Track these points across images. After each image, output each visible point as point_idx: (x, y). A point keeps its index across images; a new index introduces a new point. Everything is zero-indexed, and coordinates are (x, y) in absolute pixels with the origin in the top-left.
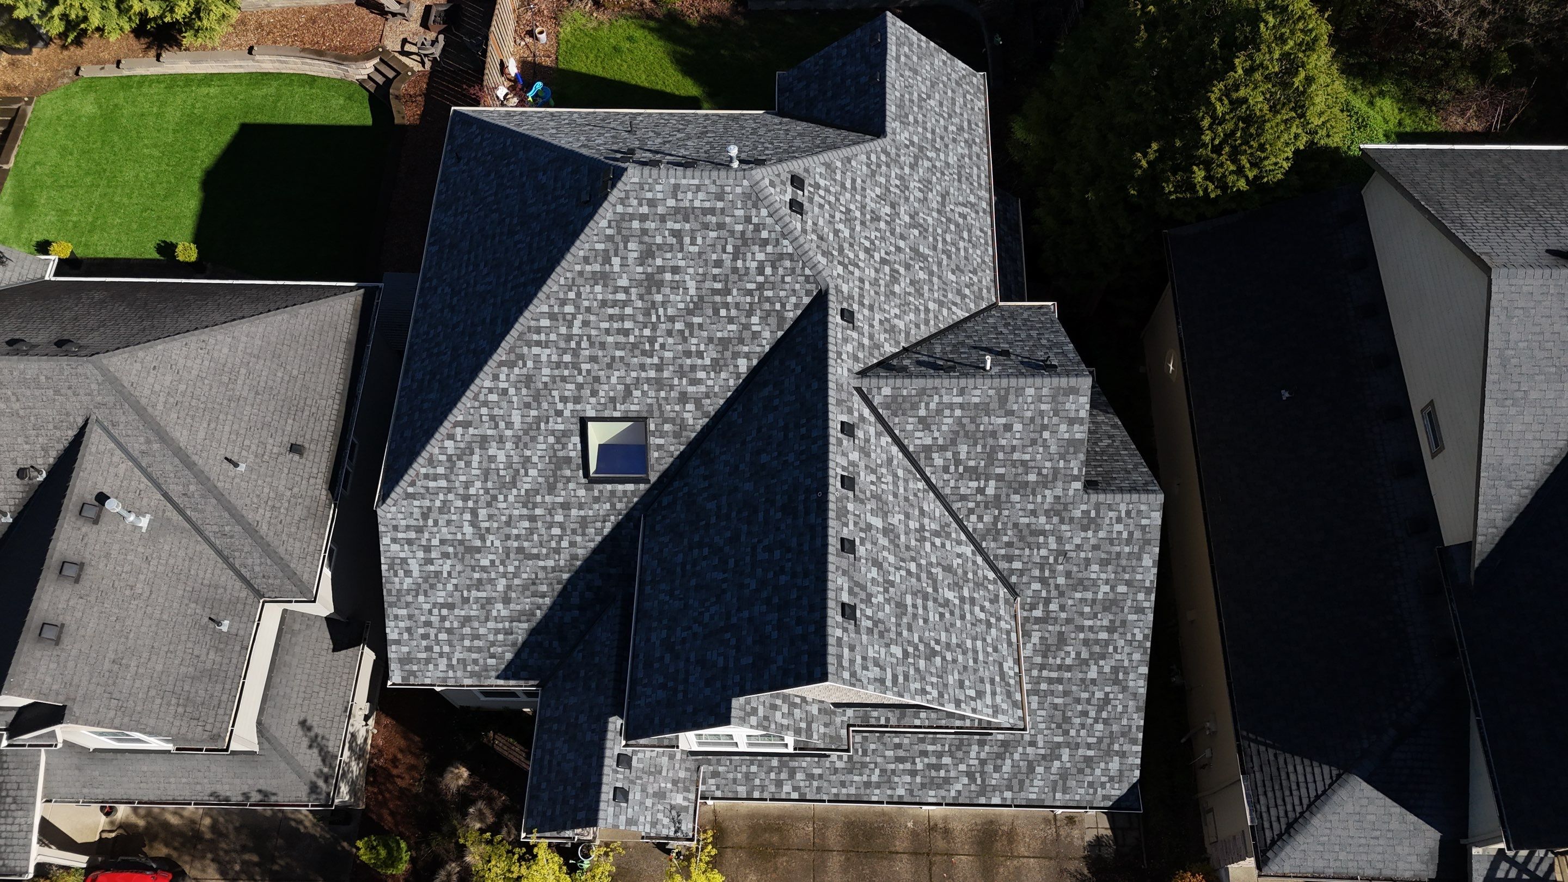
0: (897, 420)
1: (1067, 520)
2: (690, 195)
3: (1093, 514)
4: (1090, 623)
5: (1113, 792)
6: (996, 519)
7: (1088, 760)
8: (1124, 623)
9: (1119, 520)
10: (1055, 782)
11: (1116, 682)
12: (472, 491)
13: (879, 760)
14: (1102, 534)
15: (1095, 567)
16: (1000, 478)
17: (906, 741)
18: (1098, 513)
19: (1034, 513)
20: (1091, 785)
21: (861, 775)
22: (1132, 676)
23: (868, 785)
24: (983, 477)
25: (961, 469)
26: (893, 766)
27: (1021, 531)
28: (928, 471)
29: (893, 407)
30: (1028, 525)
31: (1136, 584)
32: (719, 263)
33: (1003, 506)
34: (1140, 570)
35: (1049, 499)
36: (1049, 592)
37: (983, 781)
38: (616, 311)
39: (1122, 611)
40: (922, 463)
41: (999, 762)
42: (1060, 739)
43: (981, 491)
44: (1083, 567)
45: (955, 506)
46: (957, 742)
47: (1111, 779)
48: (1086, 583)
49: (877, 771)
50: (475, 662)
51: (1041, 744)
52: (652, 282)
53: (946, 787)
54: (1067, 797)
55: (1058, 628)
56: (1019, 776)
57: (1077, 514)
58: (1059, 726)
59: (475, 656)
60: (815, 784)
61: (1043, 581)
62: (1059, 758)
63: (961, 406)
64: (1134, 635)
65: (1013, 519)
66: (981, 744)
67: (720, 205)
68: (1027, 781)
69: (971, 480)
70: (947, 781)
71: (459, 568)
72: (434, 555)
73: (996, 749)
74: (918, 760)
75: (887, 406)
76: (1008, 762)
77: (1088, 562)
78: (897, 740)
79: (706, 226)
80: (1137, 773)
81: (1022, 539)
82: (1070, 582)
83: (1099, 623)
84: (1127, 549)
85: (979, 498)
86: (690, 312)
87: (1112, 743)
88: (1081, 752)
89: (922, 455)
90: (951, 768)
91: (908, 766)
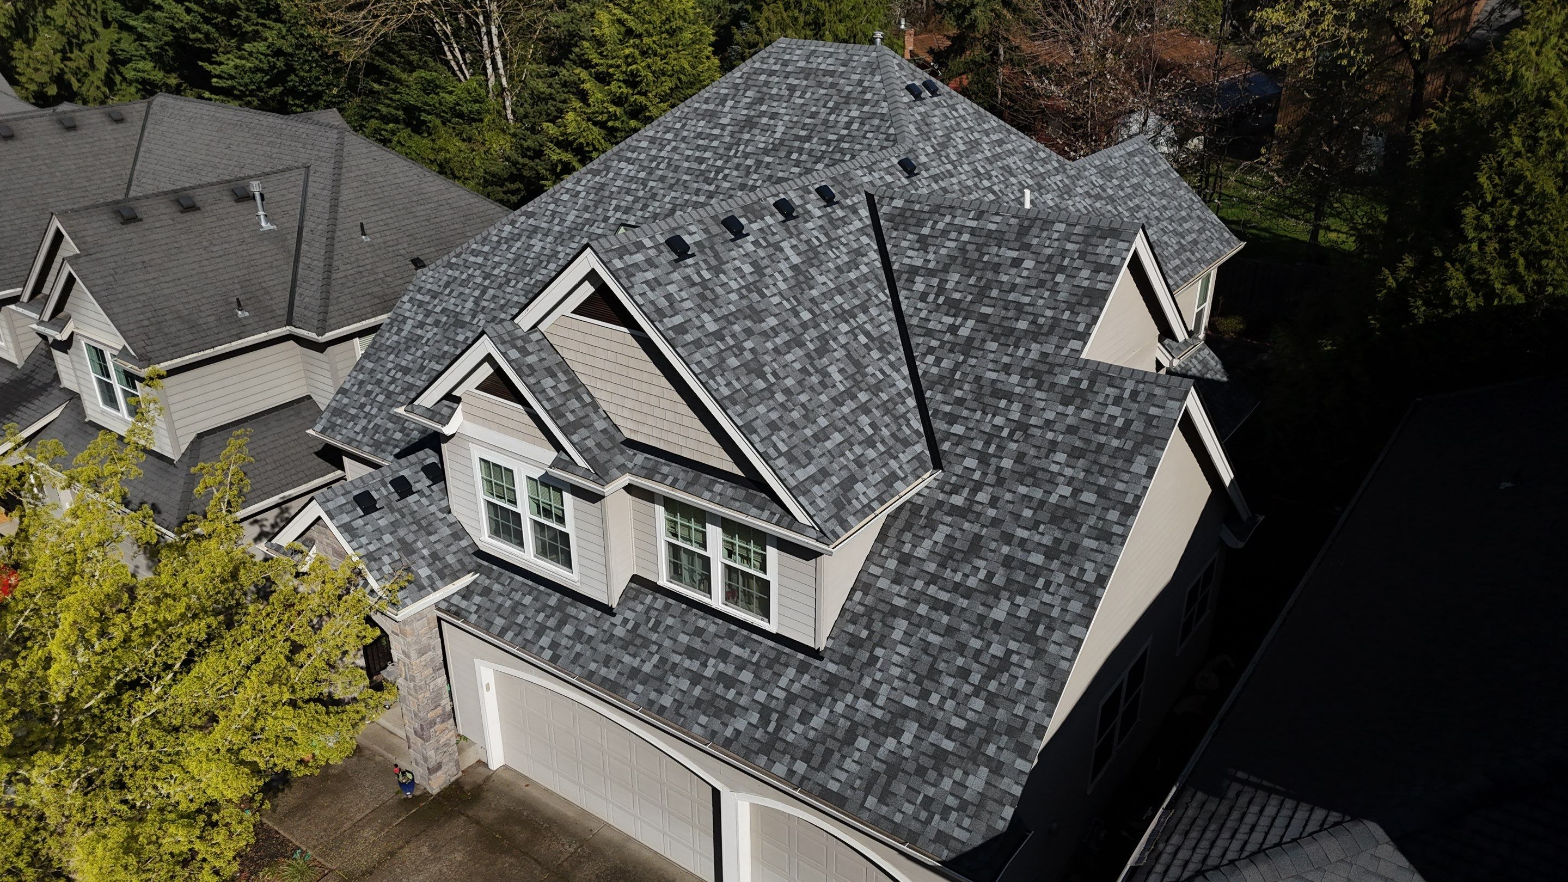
0: (895, 234)
1: (1046, 386)
2: (820, 60)
3: (1084, 385)
4: (1025, 534)
5: (958, 833)
6: (957, 365)
7: (940, 755)
8: (1074, 547)
9: (1118, 401)
10: (876, 774)
11: (1030, 638)
12: (496, 272)
13: (667, 643)
14: (1086, 414)
15: (1061, 457)
16: (983, 318)
17: (712, 629)
18: (1092, 383)
19: (1007, 369)
20: (928, 802)
21: (634, 656)
22: (1057, 636)
23: (634, 673)
24: (963, 314)
25: (941, 300)
26: (677, 658)
27: (981, 387)
28: (902, 294)
29: (898, 219)
30: (994, 381)
31: (1112, 495)
32: (813, 115)
33: (973, 352)
34: (1126, 477)
35: (1034, 355)
36: (985, 474)
37: (778, 728)
38: (705, 142)
39: (1078, 531)
40: (899, 284)
41: (813, 707)
42: (911, 702)
43: (953, 329)
44: (1043, 452)
45: (914, 341)
46: (772, 655)
47: (963, 806)
48: (1040, 474)
49: (656, 658)
50: (387, 430)
51: (881, 701)
52: (749, 123)
53: (726, 717)
54: (884, 810)
55: (976, 528)
56: (830, 743)
57: (1064, 380)
58: (918, 682)
59: (390, 425)
60: (578, 648)
61: (983, 459)
62: (898, 734)
63: (973, 232)
64: (1083, 571)
65: (979, 371)
66: (802, 669)
67: (842, 69)
68: (837, 756)
69: (947, 314)
70: (732, 709)
71: (437, 338)
72: (429, 321)
73: (816, 685)
74: (712, 661)
75: (891, 219)
76: (825, 712)
77: (1053, 446)
78: (701, 623)
79: (820, 84)
80: (1008, 812)
81: (978, 397)
82: (1020, 468)
83: (1037, 538)
84: (1115, 443)
85: (948, 337)
86: (766, 152)
87: (986, 741)
88: (934, 737)
89: (905, 276)
90: (746, 690)
91: (695, 665)
